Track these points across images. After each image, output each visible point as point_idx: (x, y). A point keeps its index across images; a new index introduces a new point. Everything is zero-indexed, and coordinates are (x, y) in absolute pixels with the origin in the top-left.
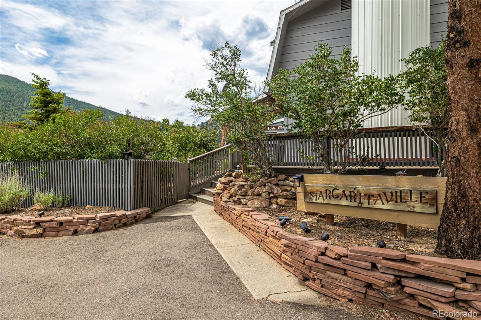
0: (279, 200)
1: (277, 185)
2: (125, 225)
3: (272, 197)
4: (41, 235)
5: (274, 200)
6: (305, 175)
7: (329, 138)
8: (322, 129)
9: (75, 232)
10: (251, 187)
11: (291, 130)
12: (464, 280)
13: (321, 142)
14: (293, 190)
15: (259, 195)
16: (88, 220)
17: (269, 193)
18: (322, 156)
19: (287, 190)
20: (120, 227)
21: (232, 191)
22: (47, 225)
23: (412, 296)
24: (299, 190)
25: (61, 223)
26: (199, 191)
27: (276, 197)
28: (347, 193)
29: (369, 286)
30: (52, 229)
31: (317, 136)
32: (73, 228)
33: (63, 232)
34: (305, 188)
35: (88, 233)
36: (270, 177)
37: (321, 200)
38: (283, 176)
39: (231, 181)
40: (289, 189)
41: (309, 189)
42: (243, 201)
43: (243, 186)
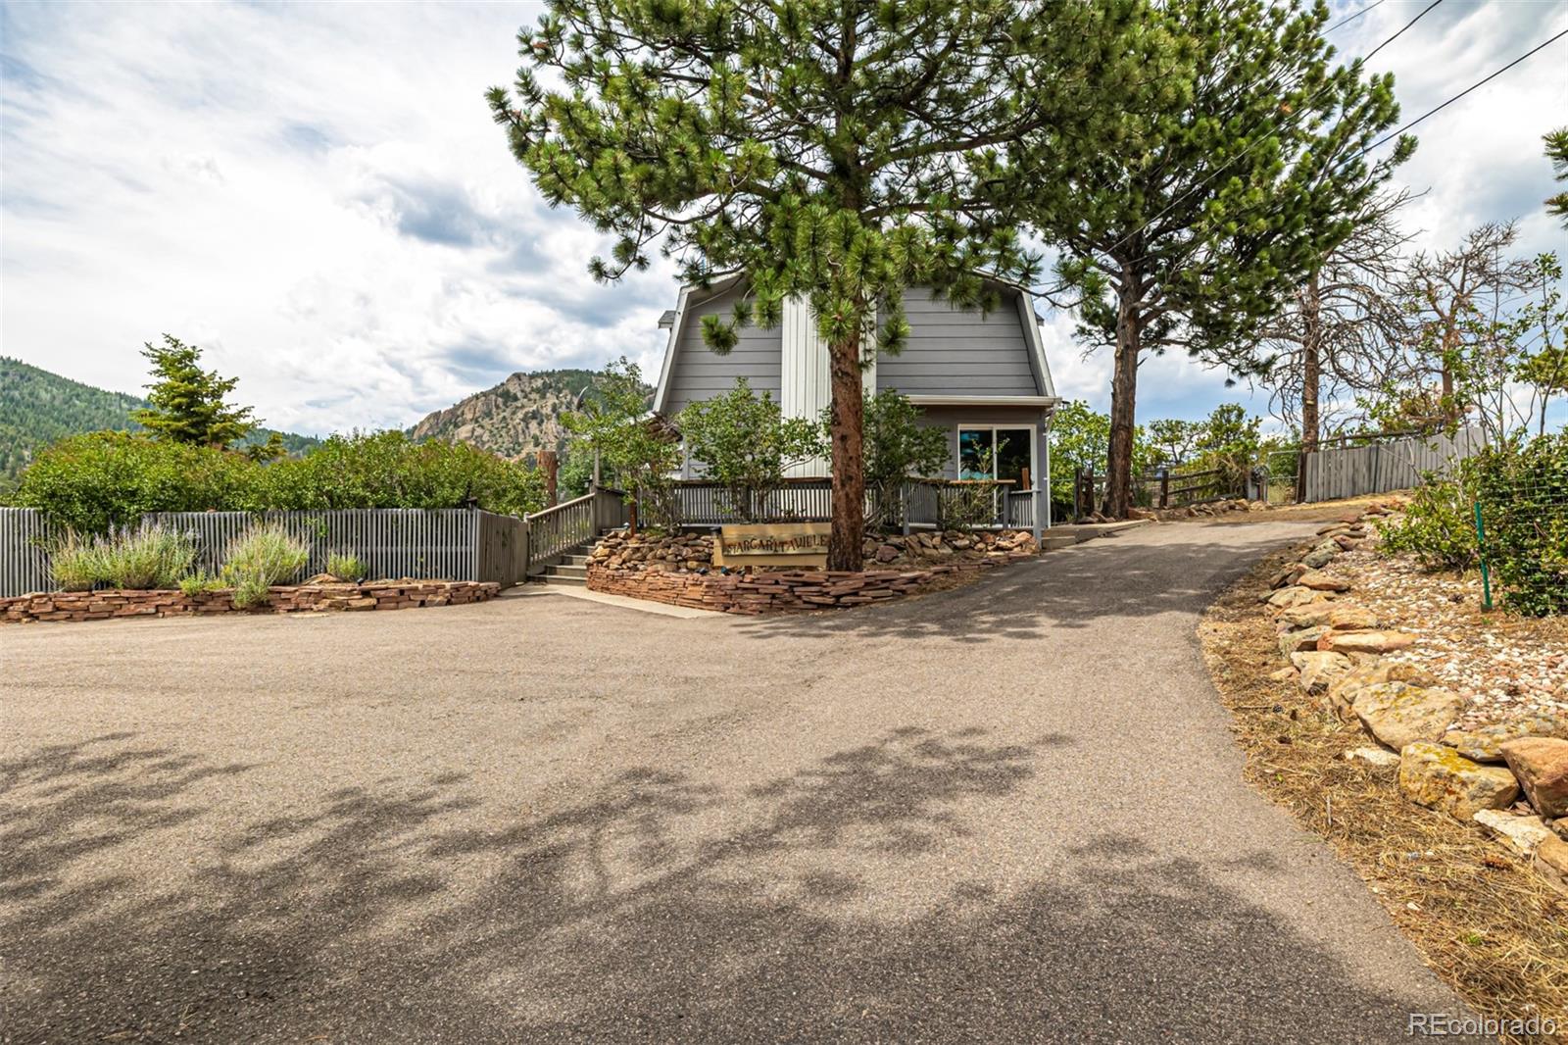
0: (689, 564)
1: (686, 545)
2: (478, 600)
3: (680, 561)
4: (374, 608)
5: (682, 564)
6: (723, 526)
7: (749, 488)
8: (741, 477)
9: (422, 604)
10: (651, 550)
11: (703, 477)
12: (827, 581)
13: (739, 492)
14: (707, 550)
15: (663, 558)
16: (438, 588)
17: (676, 556)
18: (741, 509)
19: (698, 551)
20: (473, 602)
21: (625, 555)
22: (382, 593)
23: (799, 597)
24: (717, 542)
25: (402, 592)
26: (543, 570)
27: (685, 560)
28: (765, 543)
29: (774, 596)
30: (389, 599)
31: (734, 485)
32: (420, 598)
33: (405, 604)
34: (723, 541)
35: (439, 604)
36: (675, 536)
37: (739, 552)
38: (694, 535)
39: (620, 544)
40: (701, 549)
41: (727, 542)
42: (641, 567)
43: (638, 549)
